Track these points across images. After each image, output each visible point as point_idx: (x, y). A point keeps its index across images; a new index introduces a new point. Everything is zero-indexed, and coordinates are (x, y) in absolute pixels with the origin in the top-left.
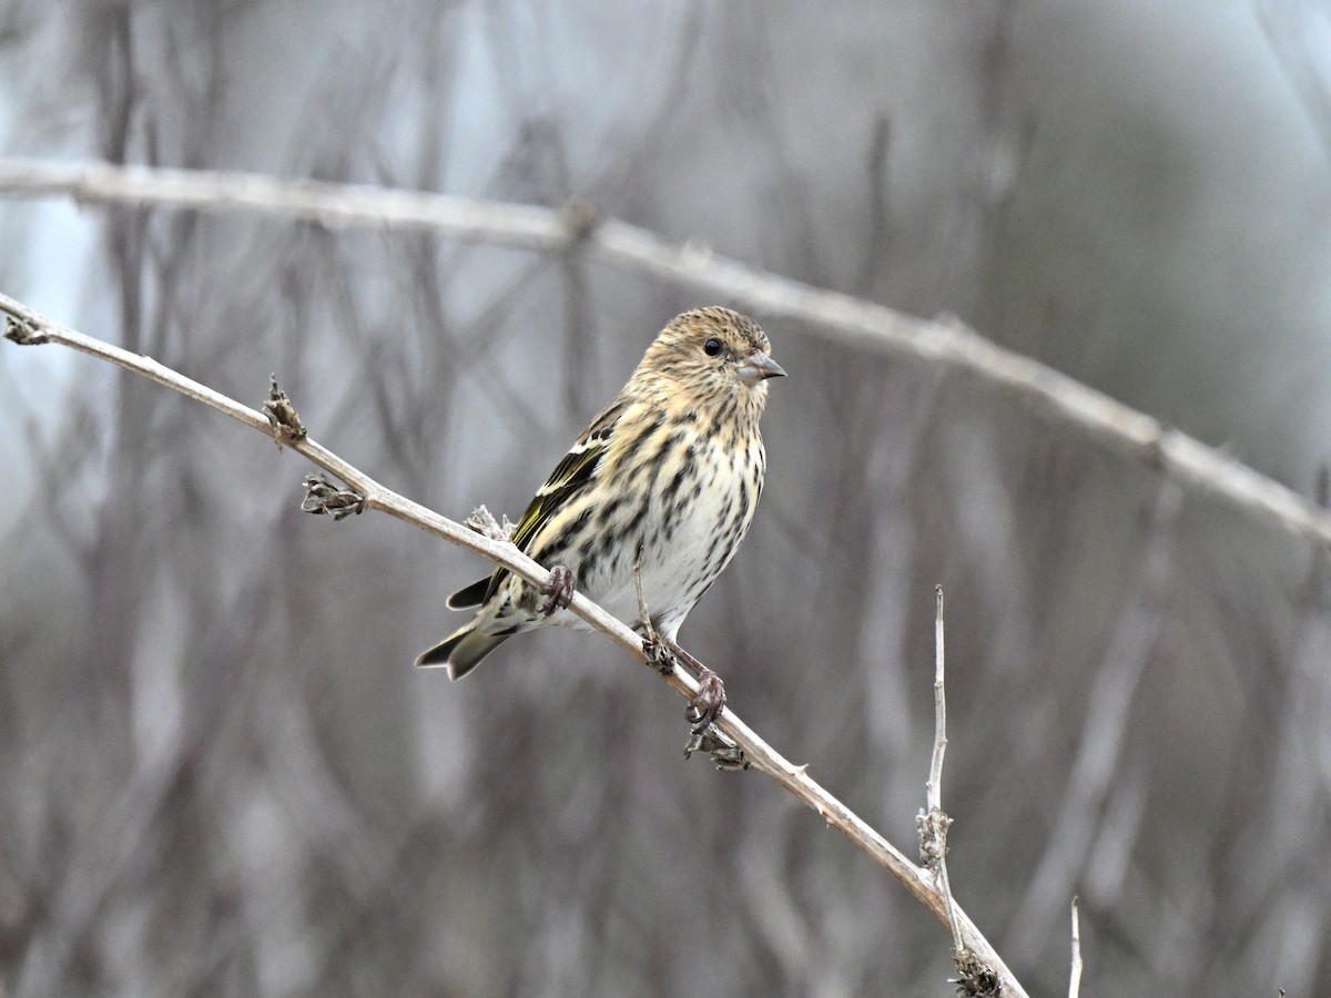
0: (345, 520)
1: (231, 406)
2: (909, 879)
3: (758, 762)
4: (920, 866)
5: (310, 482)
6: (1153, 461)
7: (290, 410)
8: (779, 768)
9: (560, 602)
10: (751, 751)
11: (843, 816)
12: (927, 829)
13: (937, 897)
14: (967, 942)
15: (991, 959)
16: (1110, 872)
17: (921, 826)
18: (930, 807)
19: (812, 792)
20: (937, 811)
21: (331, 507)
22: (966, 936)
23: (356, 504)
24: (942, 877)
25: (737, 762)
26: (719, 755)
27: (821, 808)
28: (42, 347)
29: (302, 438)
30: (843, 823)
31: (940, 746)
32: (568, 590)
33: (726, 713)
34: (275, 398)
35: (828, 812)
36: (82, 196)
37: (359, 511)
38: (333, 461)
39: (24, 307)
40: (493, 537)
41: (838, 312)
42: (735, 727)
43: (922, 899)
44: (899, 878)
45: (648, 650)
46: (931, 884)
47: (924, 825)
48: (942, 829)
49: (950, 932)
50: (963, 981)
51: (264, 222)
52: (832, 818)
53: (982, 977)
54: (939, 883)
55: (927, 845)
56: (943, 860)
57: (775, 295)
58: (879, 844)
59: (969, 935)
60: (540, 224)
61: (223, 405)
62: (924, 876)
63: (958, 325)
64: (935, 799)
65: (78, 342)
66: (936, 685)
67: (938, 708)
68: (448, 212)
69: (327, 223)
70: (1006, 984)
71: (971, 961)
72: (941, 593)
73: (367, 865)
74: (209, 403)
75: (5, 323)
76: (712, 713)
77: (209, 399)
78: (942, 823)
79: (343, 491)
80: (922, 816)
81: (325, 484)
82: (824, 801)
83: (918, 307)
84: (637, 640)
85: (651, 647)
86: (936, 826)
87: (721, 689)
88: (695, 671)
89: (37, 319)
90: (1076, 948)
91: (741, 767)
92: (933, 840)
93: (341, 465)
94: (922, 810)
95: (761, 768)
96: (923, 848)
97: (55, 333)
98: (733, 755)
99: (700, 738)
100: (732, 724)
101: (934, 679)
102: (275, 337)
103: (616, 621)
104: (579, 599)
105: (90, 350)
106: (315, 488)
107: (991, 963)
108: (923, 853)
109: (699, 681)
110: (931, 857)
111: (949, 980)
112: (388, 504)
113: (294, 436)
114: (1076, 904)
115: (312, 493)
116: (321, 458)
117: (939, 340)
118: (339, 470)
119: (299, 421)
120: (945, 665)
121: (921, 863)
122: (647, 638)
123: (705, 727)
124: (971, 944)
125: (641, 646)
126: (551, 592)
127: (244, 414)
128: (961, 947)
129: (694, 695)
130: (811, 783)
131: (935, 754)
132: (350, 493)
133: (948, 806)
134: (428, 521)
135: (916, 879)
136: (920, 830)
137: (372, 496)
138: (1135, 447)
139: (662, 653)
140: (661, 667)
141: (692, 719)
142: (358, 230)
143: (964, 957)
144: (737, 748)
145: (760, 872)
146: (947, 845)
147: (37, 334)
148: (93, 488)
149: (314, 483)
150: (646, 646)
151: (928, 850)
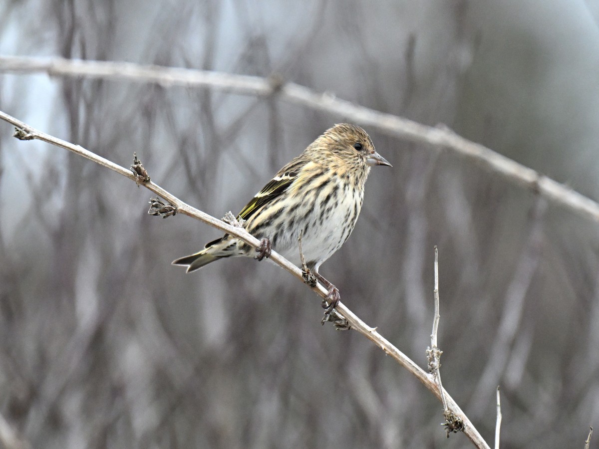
0: (167, 218)
1: (116, 167)
2: (423, 378)
3: (355, 326)
4: (428, 373)
5: (152, 201)
6: (535, 190)
7: (143, 169)
8: (364, 329)
9: (265, 255)
10: (352, 322)
11: (393, 351)
12: (431, 356)
13: (436, 387)
14: (449, 407)
15: (460, 414)
16: (515, 375)
17: (428, 354)
18: (433, 346)
19: (379, 340)
20: (436, 348)
21: (161, 213)
22: (449, 404)
23: (173, 211)
24: (438, 378)
25: (346, 326)
26: (337, 323)
27: (383, 347)
28: (31, 141)
29: (148, 181)
30: (393, 353)
31: (437, 318)
32: (269, 249)
33: (340, 304)
34: (136, 163)
35: (386, 348)
36: (51, 73)
37: (174, 214)
38: (162, 191)
39: (23, 123)
40: (235, 226)
41: (392, 123)
42: (344, 311)
43: (429, 388)
44: (418, 378)
45: (305, 276)
46: (433, 381)
47: (430, 354)
48: (438, 356)
49: (442, 402)
50: (448, 424)
51: (133, 84)
52: (388, 351)
53: (456, 422)
54: (437, 380)
55: (431, 363)
56: (438, 370)
57: (364, 116)
58: (410, 363)
59: (450, 403)
60: (258, 84)
61: (112, 167)
62: (430, 377)
63: (446, 129)
64: (434, 342)
65: (47, 139)
66: (435, 291)
67: (436, 302)
68: (216, 79)
69: (162, 84)
70: (467, 426)
71: (451, 415)
72: (437, 249)
73: (181, 373)
74: (106, 166)
75: (14, 130)
76: (334, 304)
77: (106, 164)
78: (438, 353)
79: (167, 205)
80: (429, 350)
81: (159, 202)
82: (385, 343)
83: (428, 121)
84: (300, 272)
85: (306, 275)
86: (435, 355)
87: (338, 293)
88: (326, 285)
89: (28, 128)
90: (499, 409)
91: (347, 328)
92: (434, 361)
93: (166, 193)
94: (429, 347)
95: (356, 329)
96: (429, 364)
97: (37, 135)
98: (343, 323)
99: (328, 315)
100: (343, 309)
101: (434, 288)
102: (138, 136)
103: (290, 263)
104: (274, 253)
105: (52, 142)
106: (154, 204)
107: (460, 416)
108: (429, 367)
109: (328, 290)
110: (433, 369)
111: (442, 424)
112: (187, 211)
113: (144, 180)
114: (498, 389)
115: (153, 206)
116: (157, 191)
117: (438, 136)
118: (165, 196)
119: (147, 174)
120: (439, 282)
121: (428, 371)
122: (304, 270)
123: (331, 310)
124: (451, 408)
125: (301, 274)
126: (261, 251)
127: (122, 171)
128: (447, 409)
129: (326, 296)
130: (379, 336)
131: (434, 322)
132: (170, 206)
133: (441, 345)
134: (205, 219)
135: (426, 378)
136: (428, 357)
137: (180, 208)
138: (527, 183)
139: (311, 277)
140: (311, 283)
141: (325, 307)
142: (176, 87)
143: (448, 414)
144: (345, 320)
145: (358, 375)
146: (440, 363)
147: (28, 135)
148: (57, 203)
149: (154, 202)
150: (304, 274)
151: (432, 365)
